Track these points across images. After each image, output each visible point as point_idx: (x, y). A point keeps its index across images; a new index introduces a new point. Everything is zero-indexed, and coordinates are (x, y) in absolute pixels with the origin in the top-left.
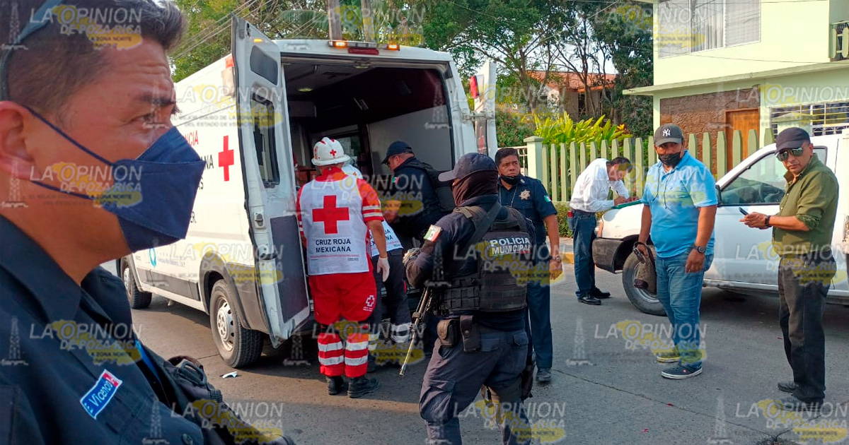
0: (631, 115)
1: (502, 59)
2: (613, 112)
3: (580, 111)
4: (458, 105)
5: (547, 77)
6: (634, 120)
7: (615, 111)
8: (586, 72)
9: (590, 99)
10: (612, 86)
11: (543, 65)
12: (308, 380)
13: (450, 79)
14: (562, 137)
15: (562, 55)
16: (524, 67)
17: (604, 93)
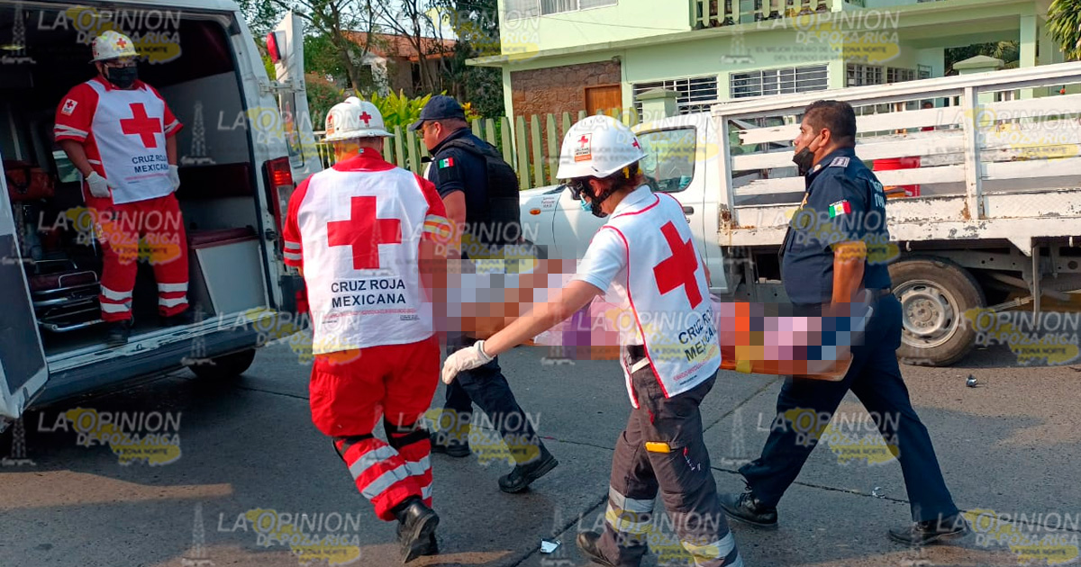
0: (478, 91)
1: (306, 14)
2: (456, 88)
3: (414, 85)
4: (252, 72)
5: (369, 40)
6: (480, 99)
7: (458, 86)
8: (418, 35)
9: (426, 69)
10: (452, 54)
11: (363, 24)
12: (54, 472)
13: (237, 36)
14: (396, 117)
15: (386, 11)
16: (338, 25)
17: (443, 63)
